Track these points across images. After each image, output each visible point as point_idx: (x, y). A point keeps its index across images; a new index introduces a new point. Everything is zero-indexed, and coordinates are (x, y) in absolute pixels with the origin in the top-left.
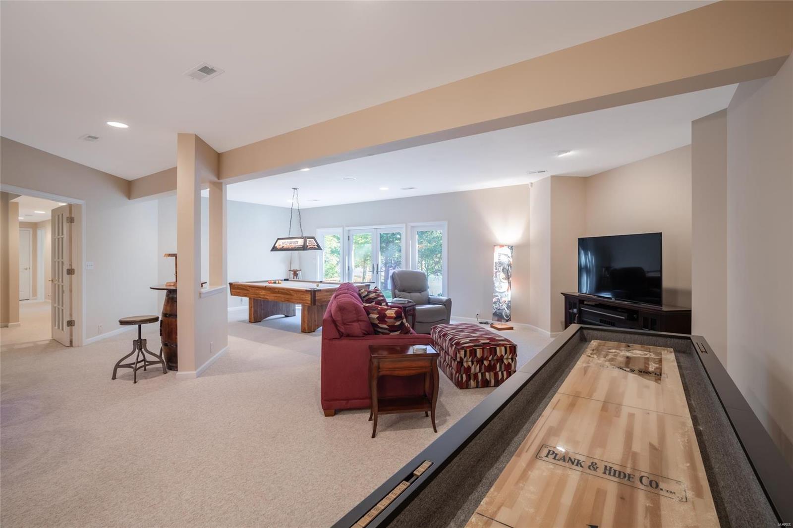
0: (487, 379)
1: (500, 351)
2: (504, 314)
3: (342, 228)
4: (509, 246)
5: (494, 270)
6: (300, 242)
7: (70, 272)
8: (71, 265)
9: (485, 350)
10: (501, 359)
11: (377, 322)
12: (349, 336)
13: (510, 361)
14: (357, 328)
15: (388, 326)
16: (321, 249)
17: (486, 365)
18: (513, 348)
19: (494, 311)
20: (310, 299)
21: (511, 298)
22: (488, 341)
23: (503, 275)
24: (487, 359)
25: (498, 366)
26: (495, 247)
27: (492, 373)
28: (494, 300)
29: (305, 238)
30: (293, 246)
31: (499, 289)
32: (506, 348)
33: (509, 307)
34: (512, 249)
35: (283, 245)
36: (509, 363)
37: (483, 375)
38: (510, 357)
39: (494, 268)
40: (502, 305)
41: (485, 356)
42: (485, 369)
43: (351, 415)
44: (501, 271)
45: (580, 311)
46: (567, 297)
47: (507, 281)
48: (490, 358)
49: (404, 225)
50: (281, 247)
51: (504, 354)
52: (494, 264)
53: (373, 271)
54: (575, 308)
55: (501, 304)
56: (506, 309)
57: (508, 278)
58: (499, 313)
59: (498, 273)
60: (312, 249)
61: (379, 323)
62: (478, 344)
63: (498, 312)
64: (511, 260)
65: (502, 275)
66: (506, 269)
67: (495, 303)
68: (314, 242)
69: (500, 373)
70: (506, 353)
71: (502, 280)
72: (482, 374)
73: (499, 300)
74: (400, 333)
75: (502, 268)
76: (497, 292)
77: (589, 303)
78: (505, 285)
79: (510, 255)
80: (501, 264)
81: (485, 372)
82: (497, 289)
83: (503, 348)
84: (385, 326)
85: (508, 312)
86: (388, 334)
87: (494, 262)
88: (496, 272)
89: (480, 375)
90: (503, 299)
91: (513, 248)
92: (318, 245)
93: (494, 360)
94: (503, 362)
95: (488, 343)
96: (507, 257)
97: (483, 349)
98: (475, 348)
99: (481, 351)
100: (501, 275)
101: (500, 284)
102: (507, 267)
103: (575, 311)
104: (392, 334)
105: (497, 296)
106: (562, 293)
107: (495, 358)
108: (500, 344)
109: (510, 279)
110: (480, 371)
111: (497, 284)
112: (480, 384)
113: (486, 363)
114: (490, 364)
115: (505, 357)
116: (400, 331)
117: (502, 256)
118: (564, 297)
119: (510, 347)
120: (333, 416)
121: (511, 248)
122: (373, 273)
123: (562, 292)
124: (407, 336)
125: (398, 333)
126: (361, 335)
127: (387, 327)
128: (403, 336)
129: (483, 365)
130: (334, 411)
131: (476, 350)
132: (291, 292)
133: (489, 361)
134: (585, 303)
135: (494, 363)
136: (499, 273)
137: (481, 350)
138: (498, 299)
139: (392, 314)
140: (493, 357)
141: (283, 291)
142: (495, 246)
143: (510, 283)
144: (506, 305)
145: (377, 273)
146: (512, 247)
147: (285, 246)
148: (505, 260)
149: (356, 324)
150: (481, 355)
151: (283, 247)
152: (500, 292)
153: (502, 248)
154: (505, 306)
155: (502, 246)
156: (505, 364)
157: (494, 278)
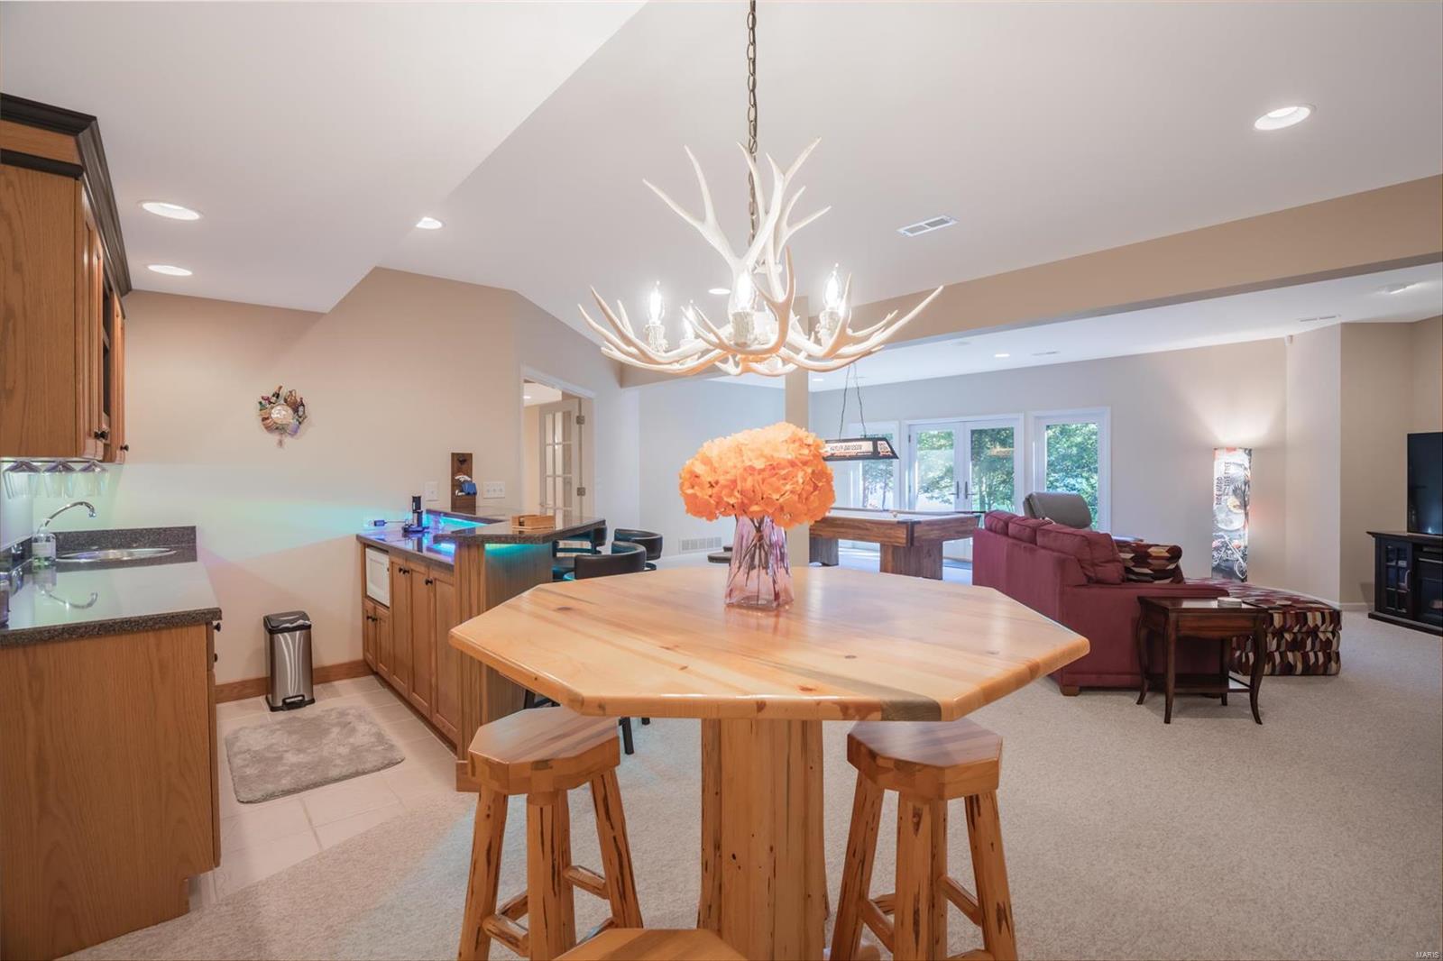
0: (1289, 662)
1: (1313, 619)
2: (1236, 569)
3: (897, 422)
4: (1246, 450)
5: (1215, 492)
6: (867, 447)
7: (581, 492)
8: (581, 484)
9: (1288, 616)
10: (1314, 632)
11: (1131, 564)
12: (1100, 582)
13: (1330, 635)
14: (1112, 571)
15: (1151, 570)
16: (897, 458)
17: (1289, 640)
18: (1335, 614)
19: (1216, 563)
20: (905, 536)
21: (1249, 540)
22: (1289, 603)
23: (1235, 500)
24: (1289, 630)
25: (1309, 642)
26: (1217, 452)
27: (1298, 654)
28: (1216, 543)
29: (875, 440)
30: (853, 452)
31: (1226, 525)
32: (1323, 614)
33: (1244, 557)
34: (1250, 455)
35: (833, 452)
36: (1328, 638)
37: (1283, 655)
38: (1330, 629)
39: (1215, 488)
40: (1233, 554)
41: (1288, 626)
42: (1287, 645)
43: (1102, 697)
44: (1230, 493)
45: (1415, 565)
46: (1381, 539)
47: (1243, 511)
48: (1296, 629)
49: (1021, 416)
50: (829, 454)
51: (1319, 624)
52: (1215, 482)
53: (958, 494)
54: (1404, 559)
55: (1230, 552)
56: (1241, 560)
57: (1244, 505)
58: (1226, 567)
59: (1224, 498)
60: (885, 457)
61: (1133, 566)
62: (1273, 606)
63: (1223, 564)
64: (1249, 475)
65: (1232, 501)
66: (1240, 489)
67: (1217, 549)
68: (887, 446)
69: (1312, 655)
70: (1323, 622)
71: (1232, 509)
72: (1280, 653)
73: (1225, 545)
74: (1171, 581)
75: (1232, 487)
76: (1222, 530)
77: (1431, 550)
78: (1238, 521)
79: (1247, 465)
80: (1229, 480)
81: (1285, 651)
82: (1221, 526)
83: (1318, 615)
84: (1147, 571)
85: (1244, 565)
86: (1151, 582)
87: (1216, 477)
88: (1219, 495)
89: (1277, 655)
90: (1236, 542)
91: (1252, 452)
92: (893, 452)
93: (1302, 633)
94: (1317, 636)
95: (1290, 606)
96: (1242, 469)
97: (1284, 614)
98: (1270, 611)
99: (1282, 619)
100: (1229, 501)
101: (1227, 515)
102: (1243, 488)
103: (1403, 564)
104: (1157, 582)
105: (1222, 537)
106: (1369, 533)
107: (1304, 629)
108: (1312, 608)
109: (1248, 508)
110: (1278, 649)
111: (1221, 516)
112: (1278, 669)
113: (1288, 636)
114: (1294, 640)
115: (1322, 629)
116: (1171, 579)
117: (1231, 466)
118: (1374, 539)
119: (1330, 613)
120: (1075, 695)
121: (1249, 452)
122: (958, 497)
123: (1370, 531)
124: (1179, 586)
125: (1167, 581)
126: (1119, 581)
127: (1150, 572)
128: (1175, 586)
129: (1284, 641)
130: (1078, 688)
131: (1272, 615)
132: (869, 525)
133: (1294, 633)
134: (1425, 549)
135: (1302, 638)
136: (1226, 497)
137: (1281, 615)
138: (1225, 542)
139: (1161, 552)
140: (1301, 628)
141: (851, 523)
142: (1215, 449)
143: (1246, 514)
144: (1240, 553)
145: (966, 497)
146: (1250, 450)
147: (837, 453)
148: (1239, 473)
149: (1110, 566)
150: (1281, 623)
151: (832, 455)
152: (1226, 531)
153: (1231, 453)
154: (1238, 555)
155: (1231, 449)
156: (1321, 640)
157: (1215, 507)
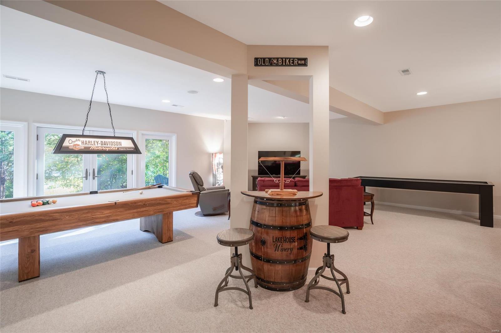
23: (222, 170)
26: (216, 154)
31: (219, 178)
39: (216, 166)
44: (220, 168)
53: (87, 177)
75: (220, 166)
76: (218, 180)
80: (220, 164)
87: (216, 162)
88: (217, 169)
100: (220, 170)
101: (220, 175)
105: (218, 183)
111: (218, 176)
117: (220, 159)
138: (219, 184)
145: (94, 179)
152: (220, 180)
153: (221, 155)
157: (217, 173)
